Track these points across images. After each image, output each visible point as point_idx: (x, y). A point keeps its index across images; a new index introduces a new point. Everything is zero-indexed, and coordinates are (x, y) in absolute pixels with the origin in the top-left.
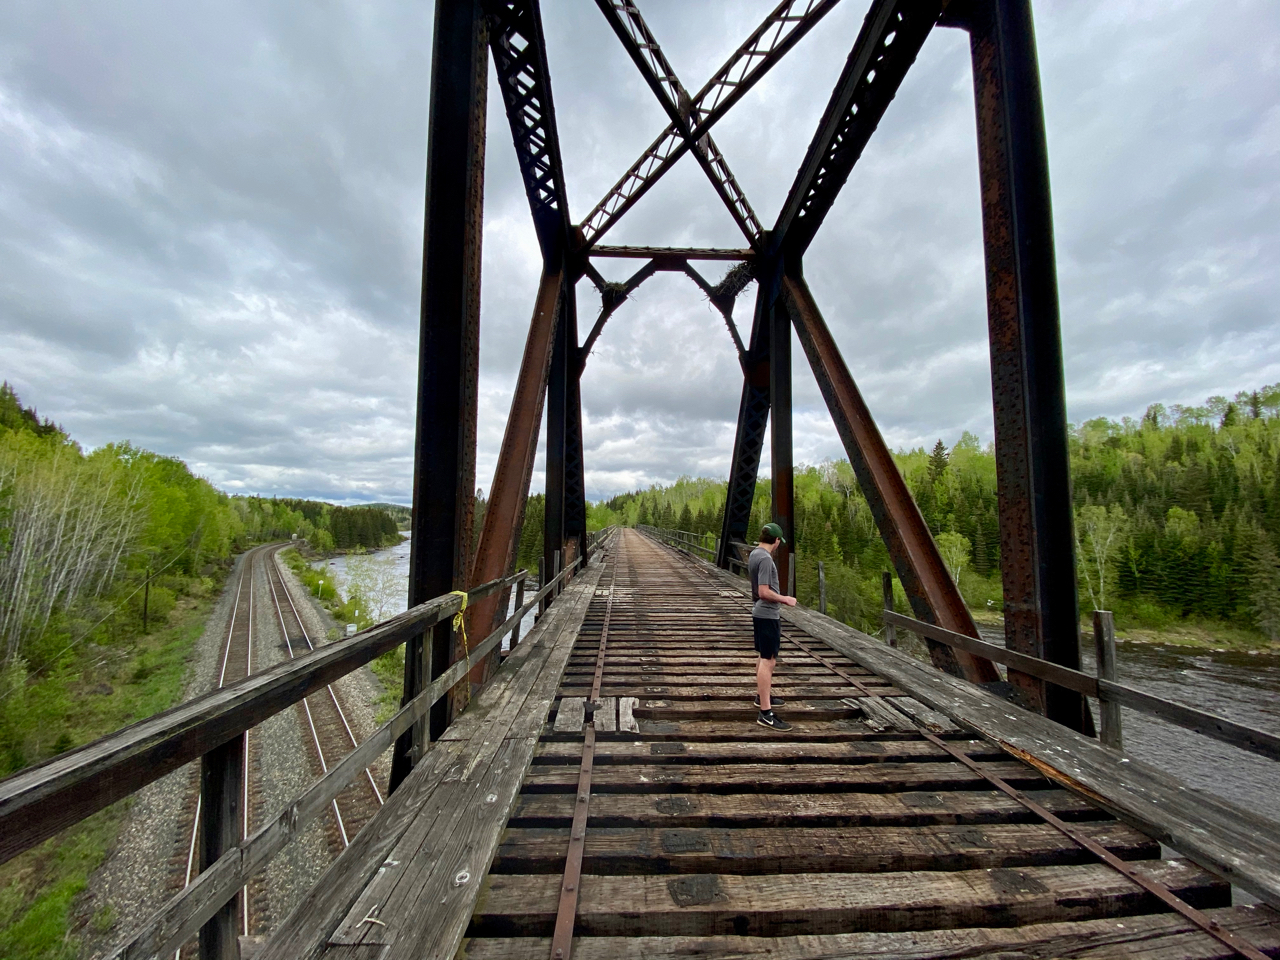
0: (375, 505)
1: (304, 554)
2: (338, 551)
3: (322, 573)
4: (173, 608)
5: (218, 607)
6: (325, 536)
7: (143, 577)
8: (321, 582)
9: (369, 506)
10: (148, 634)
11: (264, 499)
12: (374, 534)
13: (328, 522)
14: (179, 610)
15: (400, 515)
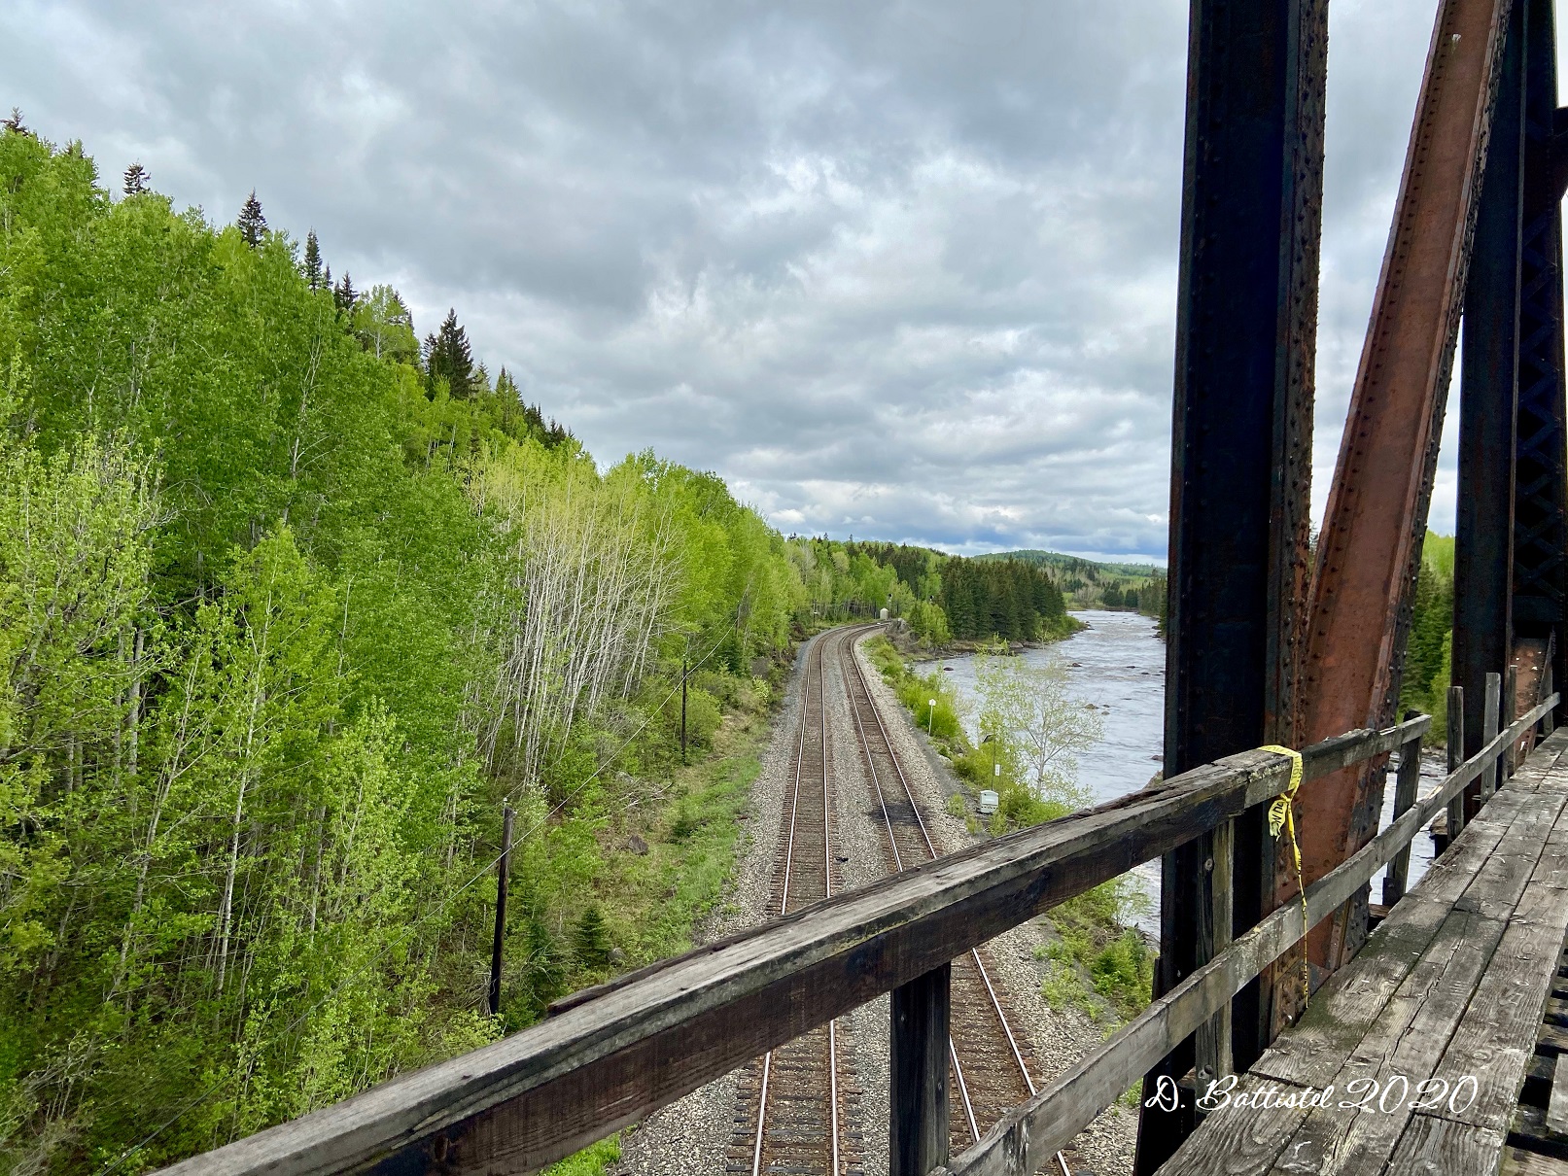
0: (1019, 555)
1: (901, 648)
2: (958, 644)
3: (931, 685)
4: (719, 727)
5: (777, 731)
6: (935, 616)
7: (680, 671)
8: (933, 703)
9: (1009, 556)
10: (688, 765)
11: (836, 543)
12: (1021, 614)
13: (938, 589)
14: (725, 730)
15: (1069, 576)
